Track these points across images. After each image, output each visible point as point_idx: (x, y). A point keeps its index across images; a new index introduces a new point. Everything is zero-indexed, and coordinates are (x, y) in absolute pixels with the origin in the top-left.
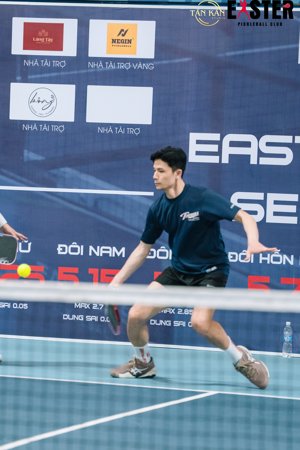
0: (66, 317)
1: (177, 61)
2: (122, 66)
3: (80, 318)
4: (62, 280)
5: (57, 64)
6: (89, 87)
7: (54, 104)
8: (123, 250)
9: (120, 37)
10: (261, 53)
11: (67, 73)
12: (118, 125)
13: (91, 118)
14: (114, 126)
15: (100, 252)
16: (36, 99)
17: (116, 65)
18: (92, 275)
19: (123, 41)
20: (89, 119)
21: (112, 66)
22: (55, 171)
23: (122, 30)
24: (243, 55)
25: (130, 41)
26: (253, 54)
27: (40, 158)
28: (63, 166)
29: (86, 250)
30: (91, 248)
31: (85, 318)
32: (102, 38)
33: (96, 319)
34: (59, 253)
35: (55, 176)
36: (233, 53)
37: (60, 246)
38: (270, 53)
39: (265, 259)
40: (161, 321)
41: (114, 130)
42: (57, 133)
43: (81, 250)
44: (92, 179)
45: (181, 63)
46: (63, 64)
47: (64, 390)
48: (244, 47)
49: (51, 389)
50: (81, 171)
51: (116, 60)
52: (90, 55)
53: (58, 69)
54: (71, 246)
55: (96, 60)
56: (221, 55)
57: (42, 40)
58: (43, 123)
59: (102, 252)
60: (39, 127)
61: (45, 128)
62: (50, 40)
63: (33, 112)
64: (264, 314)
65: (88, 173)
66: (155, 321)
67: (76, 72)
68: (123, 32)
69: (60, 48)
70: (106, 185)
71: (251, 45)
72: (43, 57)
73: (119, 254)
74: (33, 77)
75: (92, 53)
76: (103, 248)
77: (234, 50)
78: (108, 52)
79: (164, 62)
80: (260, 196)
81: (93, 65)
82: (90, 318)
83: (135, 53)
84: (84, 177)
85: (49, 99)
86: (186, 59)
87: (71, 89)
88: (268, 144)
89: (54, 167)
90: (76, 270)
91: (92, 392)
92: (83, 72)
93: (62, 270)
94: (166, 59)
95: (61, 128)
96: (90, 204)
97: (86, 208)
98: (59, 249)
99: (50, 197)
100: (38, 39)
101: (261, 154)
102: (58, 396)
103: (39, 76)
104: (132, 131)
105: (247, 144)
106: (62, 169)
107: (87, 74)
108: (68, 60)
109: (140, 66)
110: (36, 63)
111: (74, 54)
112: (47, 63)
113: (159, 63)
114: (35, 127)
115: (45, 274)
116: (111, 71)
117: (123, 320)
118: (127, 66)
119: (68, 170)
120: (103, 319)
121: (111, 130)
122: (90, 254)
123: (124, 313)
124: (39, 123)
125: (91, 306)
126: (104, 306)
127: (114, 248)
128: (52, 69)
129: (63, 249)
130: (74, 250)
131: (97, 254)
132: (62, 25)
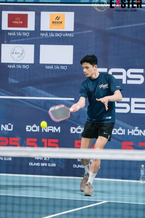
0: (31, 164)
1: (85, 32)
2: (57, 35)
3: (38, 164)
4: (29, 146)
5: (25, 34)
6: (41, 46)
7: (23, 55)
8: (59, 128)
9: (57, 21)
10: (127, 28)
11: (30, 39)
12: (56, 65)
13: (42, 61)
14: (54, 65)
15: (47, 129)
16: (15, 52)
17: (55, 34)
18: (43, 143)
19: (58, 23)
20: (41, 62)
21: (52, 35)
22: (24, 89)
24: (118, 29)
25: (61, 23)
26: (123, 28)
27: (17, 82)
28: (29, 86)
29: (41, 129)
31: (40, 165)
32: (47, 21)
33: (46, 165)
35: (24, 91)
36: (113, 28)
37: (27, 126)
38: (132, 27)
39: (130, 132)
40: (79, 166)
41: (54, 67)
42: (25, 69)
43: (38, 129)
44: (43, 92)
45: (87, 33)
46: (28, 34)
47: (30, 202)
48: (118, 25)
49: (24, 201)
50: (38, 88)
51: (54, 32)
52: (41, 30)
53: (26, 37)
54: (33, 127)
55: (44, 32)
56: (107, 29)
57: (17, 22)
58: (18, 64)
59: (49, 130)
60: (16, 66)
61: (19, 66)
62: (21, 22)
64: (130, 162)
65: (41, 89)
67: (34, 38)
68: (58, 18)
69: (26, 26)
70: (50, 95)
71: (122, 24)
72: (18, 31)
73: (57, 131)
74: (13, 41)
76: (49, 127)
77: (114, 26)
78: (50, 28)
79: (79, 33)
80: (128, 100)
81: (43, 35)
82: (43, 165)
83: (64, 28)
84: (39, 91)
85: (21, 52)
86: (90, 31)
88: (131, 73)
89: (24, 86)
90: (35, 140)
91: (44, 202)
92: (37, 38)
93: (28, 140)
94: (79, 31)
95: (27, 67)
96: (42, 104)
97: (40, 107)
98: (27, 128)
100: (15, 22)
101: (128, 78)
102: (27, 205)
103: (15, 41)
104: (63, 68)
105: (121, 74)
106: (28, 87)
107: (40, 39)
108: (30, 32)
109: (66, 35)
110: (14, 34)
111: (33, 29)
112: (20, 34)
113: (76, 33)
114: (14, 66)
115: (20, 142)
116: (52, 37)
117: (59, 165)
118: (60, 35)
119: (31, 88)
120: (49, 165)
121: (52, 67)
122: (43, 131)
123: (60, 162)
124: (16, 64)
125: (43, 158)
126: (50, 159)
127: (55, 127)
128: (22, 37)
129: (29, 128)
130: (35, 129)
131: (46, 131)
132: (27, 15)
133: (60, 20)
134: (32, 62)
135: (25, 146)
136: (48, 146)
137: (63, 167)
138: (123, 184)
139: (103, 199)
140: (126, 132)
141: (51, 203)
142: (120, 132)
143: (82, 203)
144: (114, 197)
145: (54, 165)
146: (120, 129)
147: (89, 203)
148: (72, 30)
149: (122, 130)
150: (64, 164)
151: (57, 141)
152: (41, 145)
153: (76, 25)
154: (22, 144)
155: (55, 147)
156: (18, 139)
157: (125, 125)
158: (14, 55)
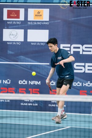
0: (22, 104)
1: (56, 21)
2: (39, 23)
3: (26, 104)
4: (20, 93)
5: (18, 23)
6: (28, 30)
7: (17, 36)
8: (40, 82)
9: (38, 14)
10: (83, 19)
11: (21, 26)
12: (38, 42)
13: (29, 40)
14: (36, 42)
16: (11, 34)
17: (37, 23)
18: (30, 91)
19: (39, 15)
21: (35, 23)
22: (17, 57)
23: (39, 12)
24: (77, 19)
25: (41, 15)
26: (80, 19)
27: (13, 53)
29: (28, 82)
30: (30, 82)
31: (28, 104)
33: (31, 104)
34: (19, 83)
35: (18, 58)
36: (74, 19)
37: (20, 81)
40: (52, 105)
42: (18, 45)
43: (26, 83)
44: (29, 59)
45: (57, 22)
46: (20, 23)
48: (77, 17)
49: (17, 127)
50: (26, 57)
51: (37, 22)
52: (28, 20)
53: (18, 25)
54: (23, 81)
55: (30, 21)
56: (70, 19)
57: (13, 15)
58: (14, 42)
59: (33, 83)
61: (14, 43)
62: (16, 15)
63: (11, 38)
65: (28, 57)
66: (50, 105)
67: (24, 25)
68: (39, 13)
69: (19, 18)
70: (34, 61)
71: (80, 16)
72: (13, 21)
73: (38, 84)
74: (10, 27)
76: (33, 81)
78: (34, 19)
79: (52, 22)
80: (83, 64)
81: (29, 23)
82: (29, 104)
83: (43, 19)
84: (27, 59)
85: (15, 34)
86: (59, 21)
89: (18, 56)
90: (25, 89)
91: (30, 128)
92: (26, 25)
93: (20, 89)
95: (20, 43)
96: (29, 67)
97: (28, 69)
98: (19, 82)
99: (16, 65)
100: (12, 15)
101: (83, 51)
102: (19, 129)
103: (12, 27)
104: (42, 44)
105: (79, 48)
106: (20, 56)
107: (28, 26)
108: (21, 21)
109: (44, 23)
110: (11, 23)
111: (23, 20)
112: (15, 23)
113: (50, 22)
114: (11, 43)
115: (15, 91)
116: (35, 25)
117: (40, 105)
118: (40, 23)
119: (22, 57)
120: (34, 105)
121: (35, 44)
122: (29, 84)
123: (40, 103)
124: (12, 42)
125: (30, 101)
126: (34, 101)
127: (37, 82)
128: (16, 25)
129: (21, 82)
130: (24, 82)
131: (32, 84)
132: (19, 10)
133: (40, 14)
134: (23, 40)
135: (18, 93)
136: (33, 93)
137: (42, 106)
138: (80, 116)
139: (67, 126)
140: (82, 84)
141: (35, 128)
142: (79, 84)
143: (54, 128)
144: (74, 124)
145: (37, 105)
146: (79, 83)
147: (59, 128)
148: (48, 20)
149: (80, 83)
150: (43, 104)
151: (38, 90)
152: (28, 92)
153: (50, 17)
154: (16, 92)
155: (37, 94)
156: (14, 89)
157: (82, 80)
158: (11, 36)
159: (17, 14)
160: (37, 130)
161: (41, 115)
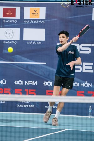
0: (18, 105)
1: (53, 20)
2: (35, 22)
3: (22, 106)
4: (16, 94)
5: (14, 21)
7: (13, 35)
8: (36, 82)
9: (34, 12)
10: (80, 17)
11: (17, 24)
12: (34, 41)
13: (25, 39)
14: (33, 41)
15: (28, 83)
16: (7, 33)
18: (26, 92)
19: (35, 14)
21: (32, 22)
22: (13, 56)
23: (35, 10)
24: (74, 18)
25: (37, 14)
26: (78, 17)
29: (24, 83)
30: (26, 82)
31: (24, 106)
33: (28, 106)
34: (15, 84)
35: (14, 58)
36: (71, 17)
37: (15, 81)
38: (83, 17)
39: (82, 85)
42: (14, 44)
43: (22, 83)
44: (26, 59)
46: (16, 21)
47: (17, 130)
48: (74, 15)
49: (13, 129)
50: (22, 56)
51: (33, 20)
53: (14, 23)
54: (19, 81)
55: (26, 20)
56: (67, 18)
57: (9, 14)
58: (9, 41)
59: (30, 83)
61: (10, 42)
62: (12, 14)
63: (6, 37)
64: (82, 104)
65: (24, 57)
67: (20, 24)
68: (35, 11)
70: (30, 61)
71: (77, 15)
72: (9, 19)
73: (35, 84)
74: (6, 26)
75: (25, 18)
76: (30, 82)
78: (30, 17)
79: (49, 20)
81: (25, 22)
82: (26, 106)
83: (39, 18)
84: (23, 58)
85: (11, 33)
86: (56, 19)
87: (18, 29)
88: (83, 47)
90: (21, 90)
91: (27, 130)
92: (22, 24)
93: (16, 90)
95: (15, 42)
96: (25, 67)
98: (15, 82)
100: (7, 14)
101: (81, 50)
102: (15, 132)
103: (8, 25)
104: (39, 43)
106: (16, 56)
107: (24, 24)
109: (41, 22)
110: (7, 21)
112: (10, 21)
113: (47, 21)
114: (7, 42)
115: (11, 91)
116: (31, 23)
117: (36, 106)
118: (37, 22)
119: (18, 56)
120: (30, 106)
121: (32, 43)
122: (25, 84)
123: (37, 104)
125: (26, 102)
126: (30, 102)
127: (33, 82)
128: (12, 23)
129: (17, 82)
130: (20, 83)
131: (28, 84)
132: (15, 9)
133: (36, 12)
134: (19, 39)
135: (14, 94)
136: (29, 94)
137: (39, 108)
138: (77, 118)
139: (64, 128)
140: (80, 85)
141: (31, 131)
142: (76, 85)
143: (51, 131)
144: (72, 127)
145: (33, 106)
147: (56, 130)
148: (45, 18)
149: (77, 83)
150: (39, 106)
151: (35, 90)
152: (24, 93)
153: (47, 15)
154: (12, 93)
155: (34, 94)
156: (9, 89)
157: (79, 80)
158: (7, 35)
159: (13, 12)
160: (33, 133)
161: (38, 117)
